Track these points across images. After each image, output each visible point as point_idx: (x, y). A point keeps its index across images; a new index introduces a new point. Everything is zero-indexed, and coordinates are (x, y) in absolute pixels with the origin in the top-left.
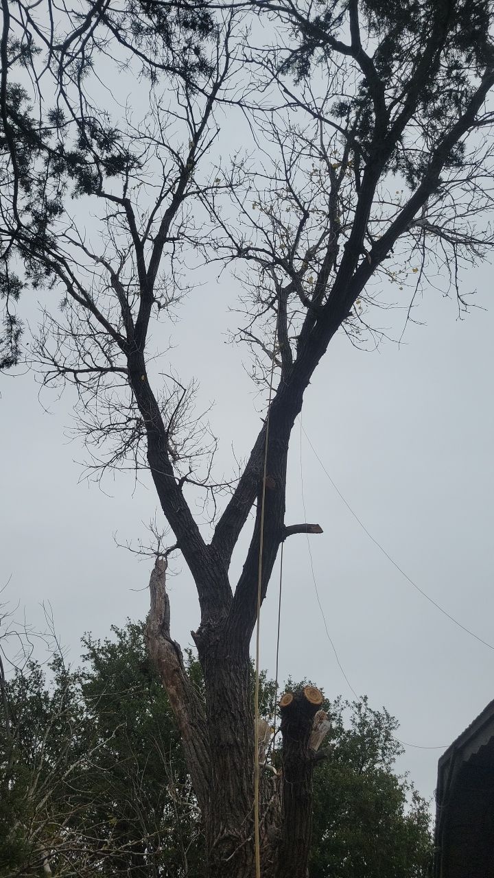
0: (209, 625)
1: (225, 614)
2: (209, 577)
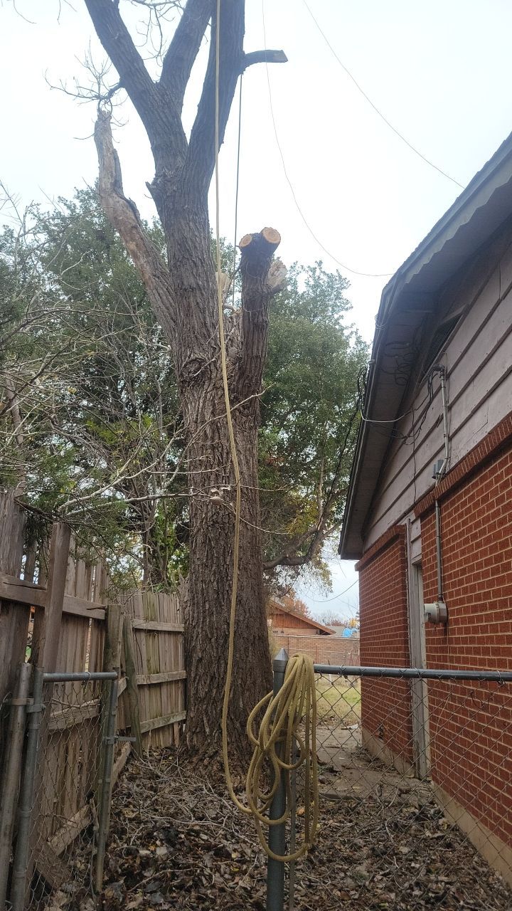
0: (165, 176)
1: (180, 162)
2: (160, 121)
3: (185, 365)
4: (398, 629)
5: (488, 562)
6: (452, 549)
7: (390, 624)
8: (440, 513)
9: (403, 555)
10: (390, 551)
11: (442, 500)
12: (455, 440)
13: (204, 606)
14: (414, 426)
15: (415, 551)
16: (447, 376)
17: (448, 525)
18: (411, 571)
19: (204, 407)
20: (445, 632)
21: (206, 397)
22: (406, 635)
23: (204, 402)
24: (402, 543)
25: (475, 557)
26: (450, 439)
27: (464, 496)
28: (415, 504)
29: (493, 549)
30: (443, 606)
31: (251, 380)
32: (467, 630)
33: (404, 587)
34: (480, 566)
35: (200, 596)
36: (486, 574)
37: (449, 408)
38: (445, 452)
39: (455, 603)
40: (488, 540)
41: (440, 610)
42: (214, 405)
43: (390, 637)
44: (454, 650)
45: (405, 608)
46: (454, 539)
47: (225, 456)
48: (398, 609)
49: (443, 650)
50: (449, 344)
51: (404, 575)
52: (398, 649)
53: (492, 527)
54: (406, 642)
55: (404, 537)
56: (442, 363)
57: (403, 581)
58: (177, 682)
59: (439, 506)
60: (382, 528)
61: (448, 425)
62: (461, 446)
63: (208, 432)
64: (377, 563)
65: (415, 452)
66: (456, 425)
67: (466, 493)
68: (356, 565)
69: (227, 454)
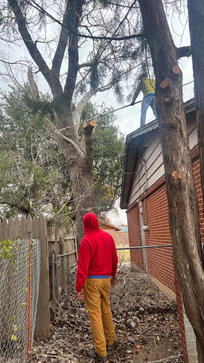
2: (53, 83)
3: (69, 160)
4: (138, 232)
5: (156, 217)
6: (149, 212)
7: (136, 231)
8: (146, 201)
9: (138, 211)
10: (135, 209)
11: (146, 198)
12: (148, 181)
13: (82, 232)
14: (139, 173)
15: (141, 210)
16: (146, 162)
17: (147, 205)
18: (141, 215)
19: (76, 173)
20: (148, 233)
21: (76, 170)
22: (140, 234)
23: (76, 172)
24: (138, 207)
25: (153, 215)
26: (147, 180)
27: (151, 198)
28: (140, 196)
29: (156, 213)
30: (147, 227)
31: (90, 164)
32: (153, 233)
33: (139, 220)
34: (154, 217)
35: (80, 229)
36: (155, 220)
37: (147, 171)
38: (146, 184)
39: (150, 226)
40: (155, 211)
41: (147, 228)
42: (79, 173)
43: (137, 234)
44: (151, 238)
45: (140, 226)
46: (149, 209)
47: (84, 188)
48: (138, 226)
49: (148, 238)
50: (145, 153)
51: (139, 216)
52: (138, 238)
53: (156, 208)
54: (140, 236)
55: (138, 205)
56: (144, 158)
57: (139, 218)
58: (73, 254)
59: (145, 199)
60: (132, 201)
61: (147, 176)
62: (150, 183)
63: (78, 181)
64: (131, 211)
65: (139, 180)
66: (148, 177)
67: (151, 197)
68: (126, 211)
69: (84, 187)
